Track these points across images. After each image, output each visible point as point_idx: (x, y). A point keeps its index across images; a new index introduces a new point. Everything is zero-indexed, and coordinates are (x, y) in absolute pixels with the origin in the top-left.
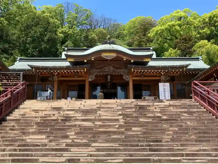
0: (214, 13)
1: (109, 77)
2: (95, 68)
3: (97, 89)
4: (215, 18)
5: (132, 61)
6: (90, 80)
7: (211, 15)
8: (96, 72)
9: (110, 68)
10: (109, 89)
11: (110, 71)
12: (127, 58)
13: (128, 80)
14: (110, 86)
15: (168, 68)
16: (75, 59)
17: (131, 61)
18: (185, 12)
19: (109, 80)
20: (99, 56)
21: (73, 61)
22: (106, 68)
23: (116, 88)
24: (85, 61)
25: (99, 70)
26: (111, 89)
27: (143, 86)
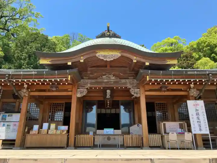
0: (202, 40)
1: (108, 91)
2: (88, 78)
3: (93, 108)
4: (203, 44)
5: (147, 64)
6: (79, 95)
7: (199, 41)
8: (88, 83)
9: (110, 77)
10: (108, 109)
11: (111, 82)
12: (138, 59)
13: (138, 96)
14: (110, 105)
15: (208, 74)
16: (52, 61)
17: (145, 63)
18: (175, 39)
19: (108, 96)
20: (92, 55)
21: (50, 63)
22: (104, 77)
23: (119, 108)
24: (69, 63)
25: (93, 81)
26: (111, 109)
27: (157, 106)
